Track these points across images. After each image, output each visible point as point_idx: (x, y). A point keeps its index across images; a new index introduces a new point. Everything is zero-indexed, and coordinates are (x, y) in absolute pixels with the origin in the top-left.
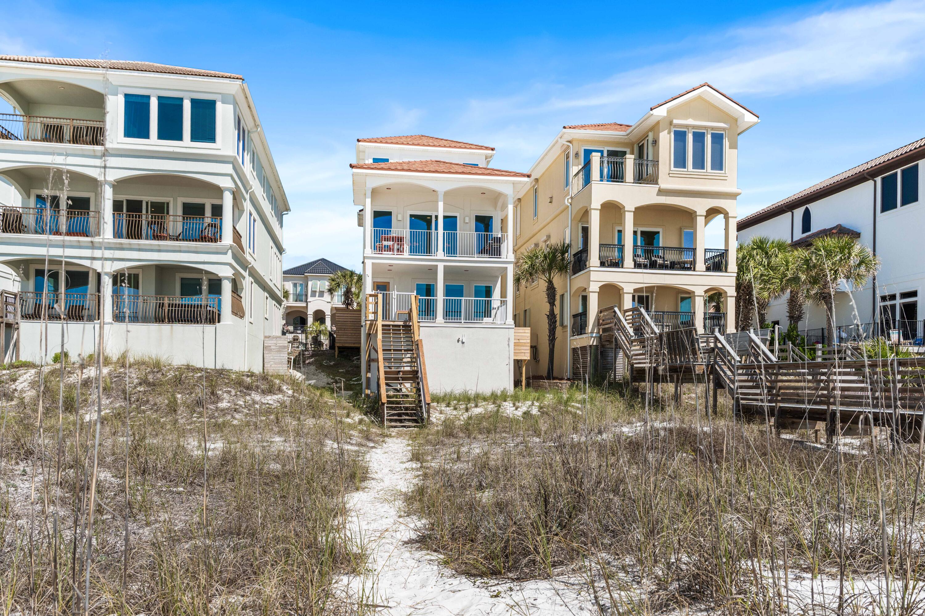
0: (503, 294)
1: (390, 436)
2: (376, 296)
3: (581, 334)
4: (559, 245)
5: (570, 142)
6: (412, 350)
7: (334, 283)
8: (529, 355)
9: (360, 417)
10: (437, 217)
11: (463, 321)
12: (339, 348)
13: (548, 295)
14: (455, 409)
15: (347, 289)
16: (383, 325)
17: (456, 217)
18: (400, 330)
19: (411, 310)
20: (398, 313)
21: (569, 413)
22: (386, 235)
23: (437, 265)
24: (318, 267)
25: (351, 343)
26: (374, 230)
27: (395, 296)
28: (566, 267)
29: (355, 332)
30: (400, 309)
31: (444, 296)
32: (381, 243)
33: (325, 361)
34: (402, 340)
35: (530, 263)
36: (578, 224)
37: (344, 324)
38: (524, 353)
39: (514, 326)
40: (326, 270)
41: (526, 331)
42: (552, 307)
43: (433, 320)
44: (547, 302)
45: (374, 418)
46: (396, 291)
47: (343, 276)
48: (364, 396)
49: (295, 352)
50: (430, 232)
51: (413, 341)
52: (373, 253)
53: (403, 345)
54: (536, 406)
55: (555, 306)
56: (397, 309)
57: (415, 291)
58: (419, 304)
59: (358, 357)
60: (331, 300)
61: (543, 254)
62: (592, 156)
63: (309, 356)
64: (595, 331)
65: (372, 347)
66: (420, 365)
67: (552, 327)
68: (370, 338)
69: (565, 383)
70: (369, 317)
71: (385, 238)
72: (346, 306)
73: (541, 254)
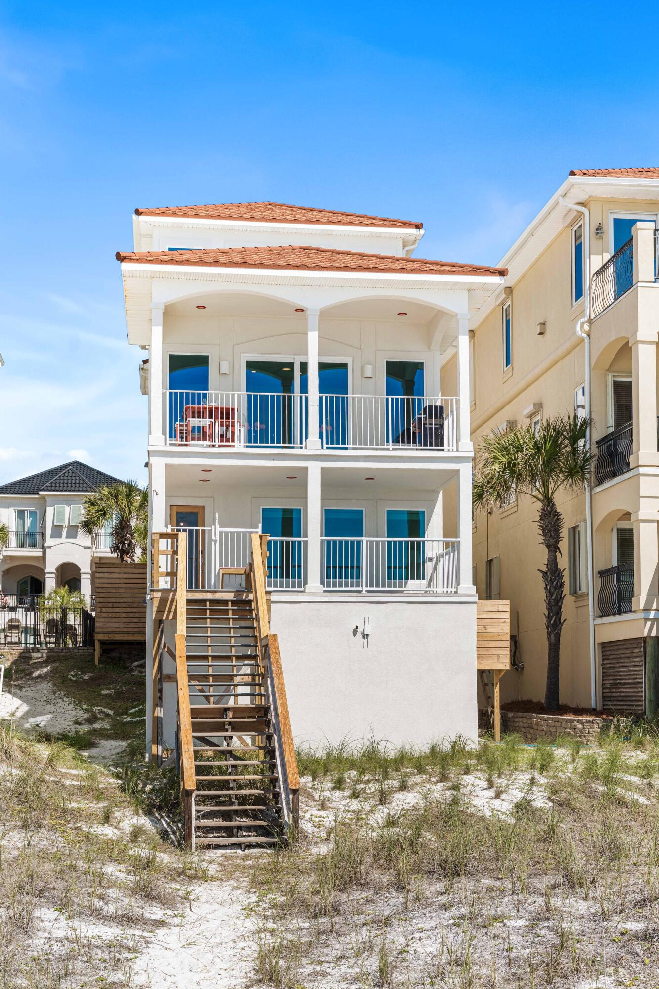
0: (451, 528)
2: (173, 537)
3: (620, 612)
4: (565, 419)
5: (582, 204)
6: (254, 657)
7: (94, 509)
8: (507, 659)
9: (135, 821)
10: (304, 367)
11: (364, 589)
13: (543, 528)
14: (355, 795)
15: (121, 521)
16: (189, 602)
17: (344, 366)
18: (226, 612)
19: (251, 565)
20: (223, 575)
21: (619, 803)
22: (196, 406)
23: (307, 468)
24: (66, 478)
25: (127, 633)
26: (170, 393)
27: (215, 536)
28: (583, 468)
29: (135, 610)
30: (227, 565)
31: (322, 536)
32: (184, 423)
33: (72, 673)
34: (232, 635)
35: (504, 460)
36: (605, 376)
37: (111, 595)
38: (496, 657)
39: (475, 599)
40: (81, 485)
41: (501, 608)
42: (553, 554)
43: (299, 587)
44: (542, 543)
45: (168, 824)
46: (217, 526)
47: (112, 495)
48: (149, 757)
49: (12, 654)
50: (290, 397)
51: (255, 637)
52: (167, 444)
53: (234, 646)
54: (541, 785)
55: (560, 552)
56: (221, 564)
57: (260, 525)
58: (268, 552)
59: (141, 662)
60: (92, 545)
61: (534, 441)
62: (637, 230)
63: (41, 663)
64: (654, 607)
65: (166, 650)
66: (274, 695)
67: (554, 597)
68: (160, 629)
69: (589, 722)
70: (160, 583)
71: (193, 413)
72: (118, 555)
73: (528, 442)
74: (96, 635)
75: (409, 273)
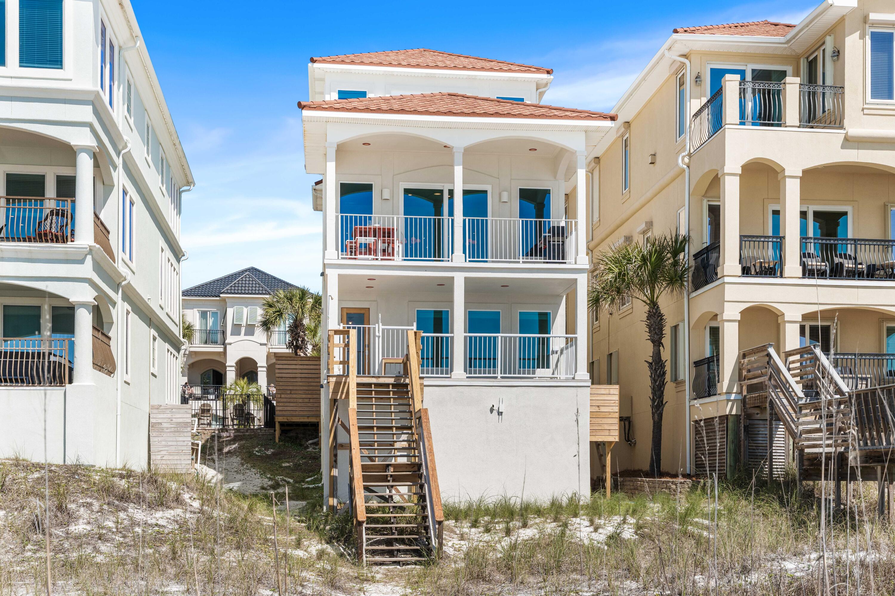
0: (571, 327)
1: (372, 580)
2: (345, 333)
3: (709, 395)
4: (668, 238)
5: (684, 56)
6: (410, 428)
7: (271, 310)
8: (617, 433)
9: (319, 547)
10: (451, 192)
11: (499, 376)
12: (282, 424)
13: (649, 326)
14: (488, 531)
15: (295, 320)
16: (359, 385)
17: (486, 192)
18: (388, 393)
19: (407, 357)
20: (385, 364)
21: (689, 536)
22: (363, 227)
23: (453, 278)
24: (244, 282)
25: (303, 416)
26: (342, 217)
27: (379, 333)
28: (681, 277)
29: (309, 396)
30: (388, 356)
31: (465, 332)
32: (354, 241)
33: (257, 449)
34: (392, 410)
35: (617, 270)
36: (702, 201)
37: (289, 384)
38: (608, 431)
39: (589, 384)
40: (257, 289)
41: (612, 391)
42: (657, 348)
43: (447, 373)
44: (648, 339)
45: (344, 549)
46: (380, 324)
47: (287, 298)
48: (327, 509)
49: (204, 434)
50: (439, 220)
51: (411, 412)
52: (340, 258)
53: (394, 419)
54: (631, 524)
55: (663, 347)
56: (383, 355)
57: (415, 324)
58: (421, 346)
59: (315, 440)
60: (267, 341)
61: (641, 255)
62: (726, 81)
63: (230, 441)
64: (735, 390)
65: (340, 423)
66: (425, 454)
67: (657, 384)
68: (335, 407)
69: (681, 483)
70: (335, 370)
71: (361, 232)
72: (292, 350)
73: (636, 256)
74: (276, 418)
75: (536, 118)
